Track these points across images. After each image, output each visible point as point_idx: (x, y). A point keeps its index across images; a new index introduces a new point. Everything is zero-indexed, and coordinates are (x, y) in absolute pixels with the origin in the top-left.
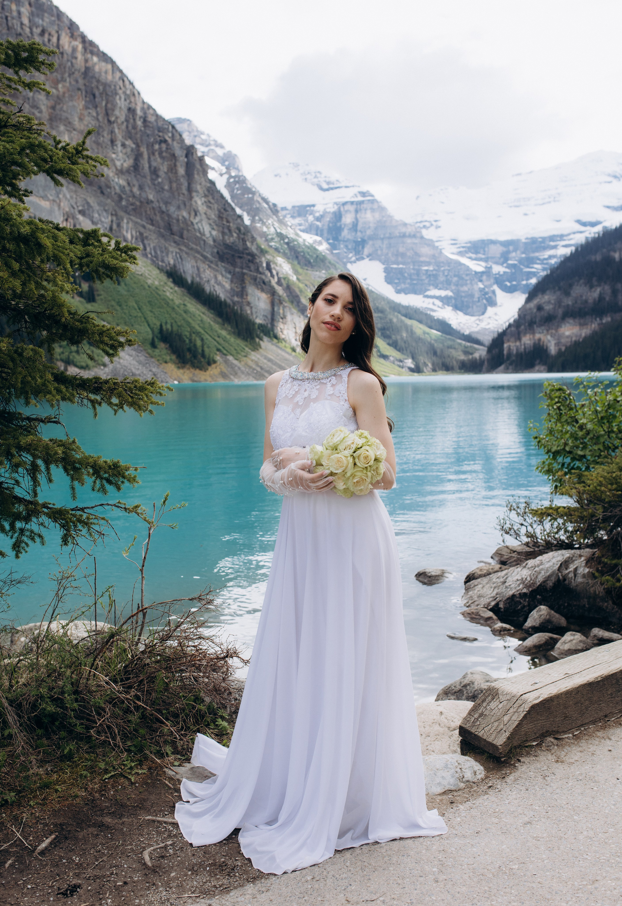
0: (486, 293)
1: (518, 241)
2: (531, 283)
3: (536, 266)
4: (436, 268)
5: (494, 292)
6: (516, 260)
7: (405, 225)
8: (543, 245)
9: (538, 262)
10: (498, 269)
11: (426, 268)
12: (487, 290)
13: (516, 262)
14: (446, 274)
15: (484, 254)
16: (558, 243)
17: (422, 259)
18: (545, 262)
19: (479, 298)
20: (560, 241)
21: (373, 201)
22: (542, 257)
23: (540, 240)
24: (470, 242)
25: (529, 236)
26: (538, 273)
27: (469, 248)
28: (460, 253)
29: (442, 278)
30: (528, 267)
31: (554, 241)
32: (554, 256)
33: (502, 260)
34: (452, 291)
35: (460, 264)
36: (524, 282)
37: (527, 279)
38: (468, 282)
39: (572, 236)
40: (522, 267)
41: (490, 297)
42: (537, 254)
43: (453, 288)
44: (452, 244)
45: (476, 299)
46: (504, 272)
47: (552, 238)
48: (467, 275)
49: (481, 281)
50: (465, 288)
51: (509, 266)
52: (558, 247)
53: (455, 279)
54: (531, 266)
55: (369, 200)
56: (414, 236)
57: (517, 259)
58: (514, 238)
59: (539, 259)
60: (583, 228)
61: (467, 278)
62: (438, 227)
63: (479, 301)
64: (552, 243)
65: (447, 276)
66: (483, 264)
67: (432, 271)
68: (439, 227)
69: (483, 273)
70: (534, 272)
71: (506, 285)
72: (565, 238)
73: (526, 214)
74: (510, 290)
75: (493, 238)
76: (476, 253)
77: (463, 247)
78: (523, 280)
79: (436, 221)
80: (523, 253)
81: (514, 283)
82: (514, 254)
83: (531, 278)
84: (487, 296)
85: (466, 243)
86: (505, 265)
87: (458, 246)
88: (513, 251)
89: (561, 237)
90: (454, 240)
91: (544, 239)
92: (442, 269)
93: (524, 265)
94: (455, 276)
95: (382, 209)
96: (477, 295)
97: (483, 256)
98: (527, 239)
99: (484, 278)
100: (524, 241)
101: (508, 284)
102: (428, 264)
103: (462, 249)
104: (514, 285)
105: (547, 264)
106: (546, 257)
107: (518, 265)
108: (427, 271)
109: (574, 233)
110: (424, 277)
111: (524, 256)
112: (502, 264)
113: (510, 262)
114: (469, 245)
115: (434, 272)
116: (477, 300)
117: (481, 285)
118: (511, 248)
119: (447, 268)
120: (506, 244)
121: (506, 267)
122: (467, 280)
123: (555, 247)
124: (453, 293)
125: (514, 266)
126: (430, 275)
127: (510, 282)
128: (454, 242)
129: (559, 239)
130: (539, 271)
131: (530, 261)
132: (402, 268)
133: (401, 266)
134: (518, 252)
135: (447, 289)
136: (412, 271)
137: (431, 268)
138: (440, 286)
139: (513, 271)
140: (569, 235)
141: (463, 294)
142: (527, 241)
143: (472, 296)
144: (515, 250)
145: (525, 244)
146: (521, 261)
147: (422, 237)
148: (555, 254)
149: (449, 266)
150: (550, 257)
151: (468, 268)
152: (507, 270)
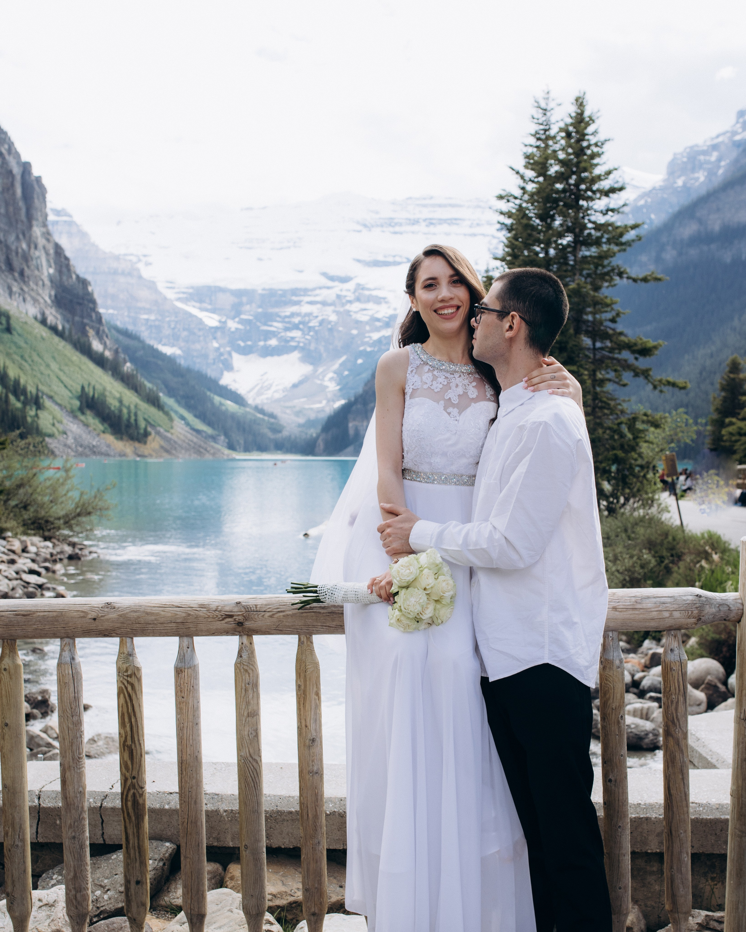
0: (222, 354)
1: (254, 291)
2: (270, 346)
3: (275, 324)
4: (160, 318)
5: (230, 354)
6: (252, 315)
7: (117, 258)
8: (283, 299)
9: (278, 319)
10: (232, 325)
11: (145, 317)
12: (222, 350)
13: (251, 318)
14: (173, 326)
15: (210, 304)
16: (301, 298)
17: (140, 305)
18: (287, 320)
19: (214, 359)
20: (304, 295)
21: (71, 223)
22: (283, 314)
23: (280, 292)
24: (192, 288)
25: (267, 287)
26: (279, 333)
27: (191, 294)
28: (185, 300)
29: (167, 331)
30: (265, 324)
31: (296, 295)
32: (298, 314)
33: (233, 313)
34: (180, 348)
35: (191, 315)
36: (262, 343)
37: (265, 340)
38: (202, 338)
39: (318, 292)
40: (259, 324)
41: (226, 360)
42: (276, 310)
43: (182, 344)
44: (168, 288)
45: (210, 361)
46: (237, 329)
47: (295, 292)
48: (200, 330)
49: (215, 338)
50: (198, 346)
51: (241, 322)
52: (302, 303)
53: (185, 334)
54: (270, 323)
55: (65, 222)
56: (130, 274)
57: (252, 313)
58: (249, 287)
59: (279, 316)
60: (330, 284)
61: (201, 333)
62: (148, 264)
63: (214, 363)
64: (295, 298)
65: (174, 329)
66: (216, 317)
67: (154, 321)
68: (150, 264)
69: (216, 328)
70: (274, 332)
71: (239, 345)
72: (310, 293)
73: (260, 259)
74: (245, 351)
75: (222, 284)
76: (201, 301)
77: (184, 293)
78: (260, 340)
79: (145, 256)
80: (260, 307)
81: (249, 343)
82: (248, 307)
83: (270, 339)
84: (222, 358)
85: (187, 288)
86: (237, 320)
87: (176, 290)
88: (247, 304)
89: (306, 291)
90: (171, 282)
91: (285, 292)
92: (168, 319)
93: (260, 322)
94: (184, 329)
95: (84, 235)
96: (212, 356)
97: (209, 307)
98: (264, 289)
99: (219, 334)
100: (260, 292)
101: (242, 344)
102: (149, 311)
103: (181, 296)
104: (249, 346)
105: (289, 322)
106: (288, 314)
107: (254, 321)
108: (147, 320)
109: (320, 288)
110: (143, 328)
111: (260, 310)
112: (233, 318)
113: (243, 317)
114: (191, 291)
115: (157, 323)
116: (212, 361)
117: (216, 345)
118: (244, 299)
119: (173, 318)
120: (239, 293)
121: (239, 323)
122: (199, 336)
123: (298, 303)
124: (182, 351)
125: (249, 322)
126: (151, 326)
127: (243, 341)
128: (171, 285)
129: (302, 293)
130: (280, 331)
131: (268, 318)
132: (112, 314)
133: (111, 311)
134: (254, 305)
135: (173, 346)
136: (127, 319)
137: (152, 317)
138: (164, 341)
139: (248, 328)
140: (314, 289)
141: (195, 354)
142: (264, 292)
143: (205, 356)
144: (250, 302)
145: (262, 296)
146: (257, 317)
147: (140, 277)
148: (298, 311)
149: (176, 317)
150: (293, 315)
151: (200, 322)
152: (240, 326)
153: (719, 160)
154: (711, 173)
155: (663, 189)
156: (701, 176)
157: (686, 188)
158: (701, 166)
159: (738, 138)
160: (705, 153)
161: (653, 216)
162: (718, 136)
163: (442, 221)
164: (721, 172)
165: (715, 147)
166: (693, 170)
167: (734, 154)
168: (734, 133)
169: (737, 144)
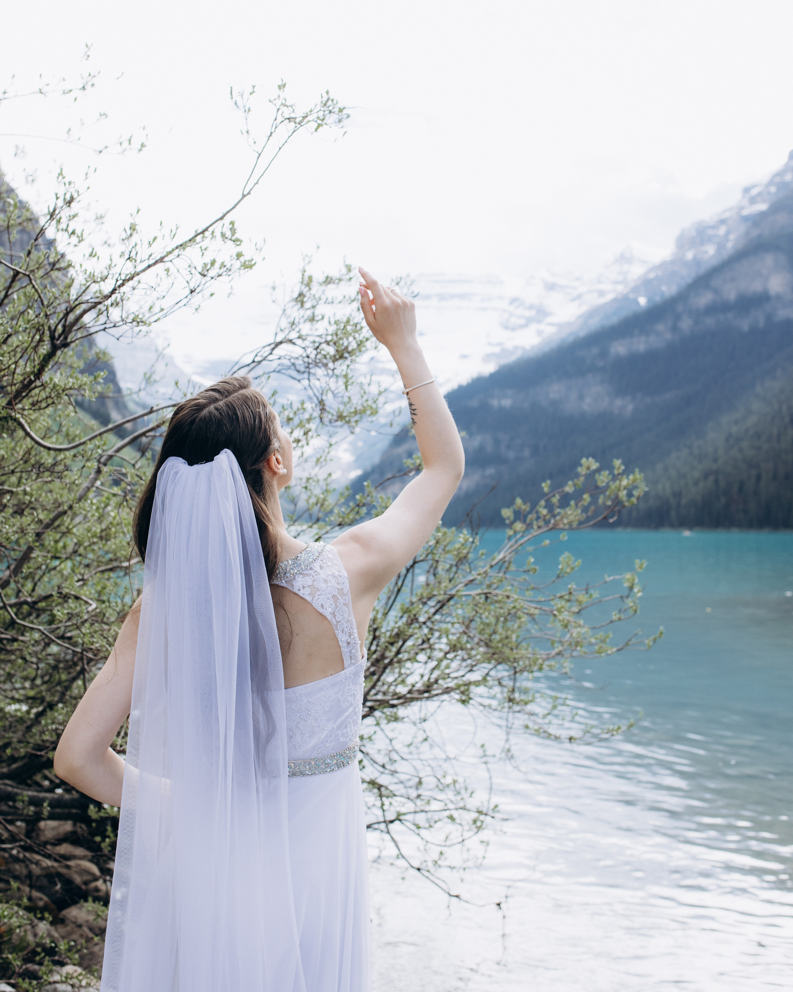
44: (185, 362)
90: (189, 357)
153: (728, 233)
154: (720, 247)
155: (673, 262)
156: (710, 250)
157: (696, 261)
158: (710, 239)
159: (745, 212)
160: (713, 227)
161: (664, 288)
162: (725, 211)
163: (453, 296)
164: (730, 245)
165: (723, 222)
166: (702, 243)
167: (742, 229)
168: (742, 208)
169: (745, 219)
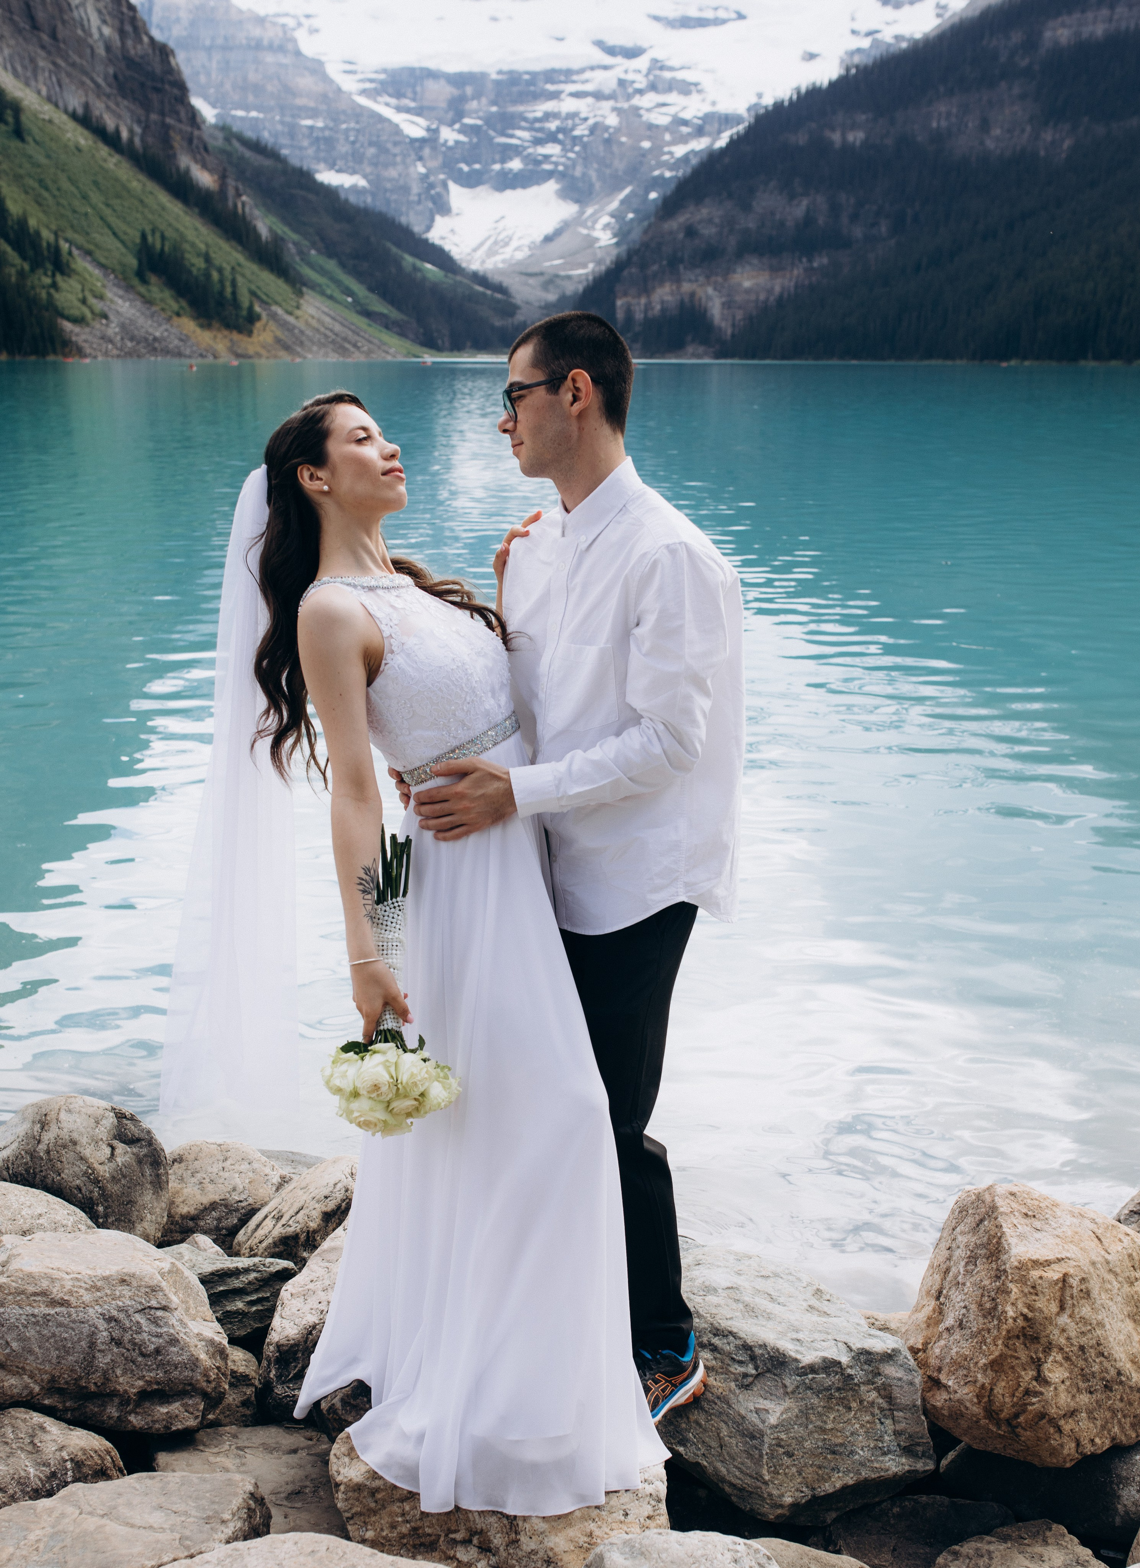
0: (432, 186)
1: (484, 76)
3: (519, 133)
5: (444, 184)
6: (479, 118)
7: (262, 21)
8: (532, 89)
9: (523, 124)
10: (449, 135)
11: (309, 122)
13: (479, 122)
14: (352, 138)
15: (414, 101)
16: (562, 87)
17: (300, 102)
18: (537, 125)
19: (419, 195)
20: (566, 82)
22: (531, 116)
23: (527, 77)
24: (385, 71)
25: (505, 68)
26: (525, 148)
27: (382, 83)
29: (343, 147)
30: (503, 133)
31: (553, 82)
32: (555, 115)
33: (450, 115)
34: (365, 177)
35: (382, 119)
36: (497, 167)
37: (504, 160)
38: (399, 159)
39: (587, 75)
40: (491, 133)
41: (439, 195)
42: (520, 108)
43: (368, 169)
45: (413, 198)
46: (457, 142)
48: (395, 143)
49: (421, 158)
50: (393, 173)
51: (465, 130)
53: (372, 150)
54: (510, 131)
56: (282, 49)
57: (481, 114)
58: (476, 69)
59: (525, 120)
61: (397, 150)
63: (419, 202)
64: (550, 87)
65: (354, 143)
66: (422, 122)
69: (423, 140)
70: (517, 146)
71: (460, 170)
72: (574, 78)
74: (471, 181)
75: (432, 65)
76: (399, 95)
78: (495, 162)
79: (309, 16)
80: (494, 103)
81: (477, 167)
82: (474, 104)
83: (512, 158)
86: (457, 126)
88: (473, 99)
89: (568, 75)
91: (534, 77)
92: (344, 126)
93: (495, 130)
96: (415, 188)
98: (500, 73)
99: (426, 151)
100: (494, 76)
101: (466, 169)
102: (314, 113)
103: (368, 85)
104: (478, 171)
105: (541, 130)
106: (539, 115)
107: (485, 128)
108: (312, 128)
109: (592, 69)
110: (306, 142)
111: (494, 109)
112: (451, 124)
113: (467, 121)
114: (382, 77)
115: (328, 133)
116: (416, 198)
117: (421, 168)
118: (469, 89)
119: (353, 125)
120: (460, 80)
121: (460, 131)
122: (395, 155)
123: (556, 96)
124: (368, 181)
125: (475, 129)
126: (318, 139)
127: (468, 163)
128: (351, 67)
129: (562, 78)
131: (506, 123)
134: (483, 101)
135: (354, 172)
136: (280, 127)
138: (341, 163)
139: (475, 140)
140: (582, 71)
141: (389, 185)
142: (499, 77)
143: (406, 189)
144: (477, 96)
145: (497, 83)
146: (489, 120)
151: (396, 129)
152: (462, 138)
